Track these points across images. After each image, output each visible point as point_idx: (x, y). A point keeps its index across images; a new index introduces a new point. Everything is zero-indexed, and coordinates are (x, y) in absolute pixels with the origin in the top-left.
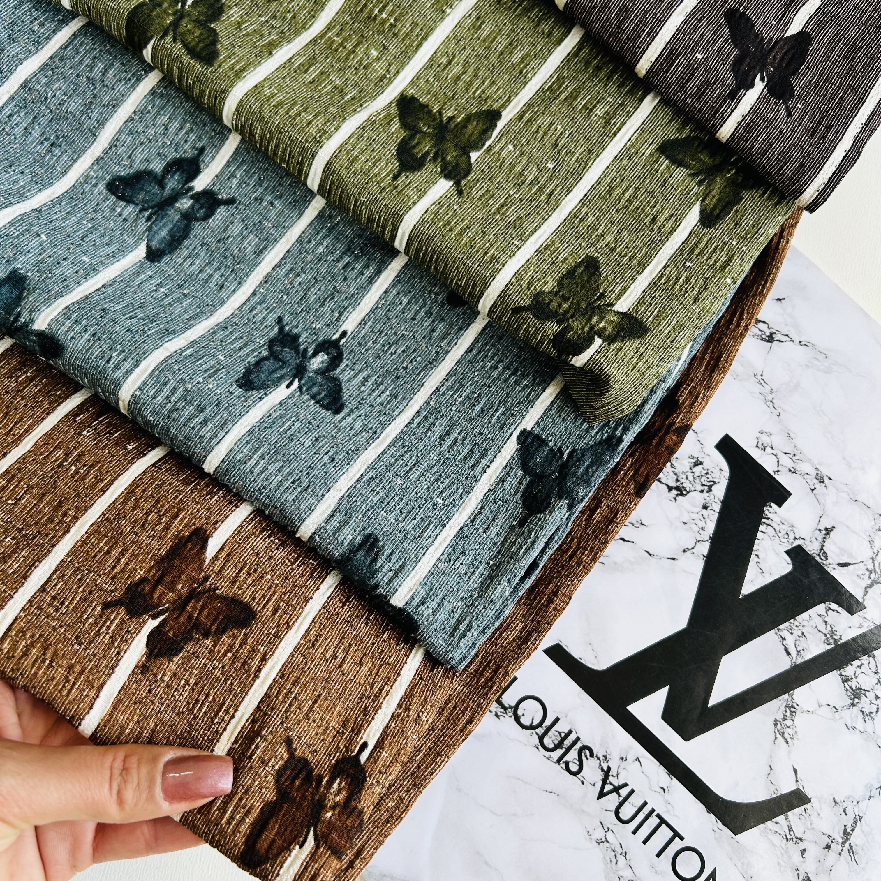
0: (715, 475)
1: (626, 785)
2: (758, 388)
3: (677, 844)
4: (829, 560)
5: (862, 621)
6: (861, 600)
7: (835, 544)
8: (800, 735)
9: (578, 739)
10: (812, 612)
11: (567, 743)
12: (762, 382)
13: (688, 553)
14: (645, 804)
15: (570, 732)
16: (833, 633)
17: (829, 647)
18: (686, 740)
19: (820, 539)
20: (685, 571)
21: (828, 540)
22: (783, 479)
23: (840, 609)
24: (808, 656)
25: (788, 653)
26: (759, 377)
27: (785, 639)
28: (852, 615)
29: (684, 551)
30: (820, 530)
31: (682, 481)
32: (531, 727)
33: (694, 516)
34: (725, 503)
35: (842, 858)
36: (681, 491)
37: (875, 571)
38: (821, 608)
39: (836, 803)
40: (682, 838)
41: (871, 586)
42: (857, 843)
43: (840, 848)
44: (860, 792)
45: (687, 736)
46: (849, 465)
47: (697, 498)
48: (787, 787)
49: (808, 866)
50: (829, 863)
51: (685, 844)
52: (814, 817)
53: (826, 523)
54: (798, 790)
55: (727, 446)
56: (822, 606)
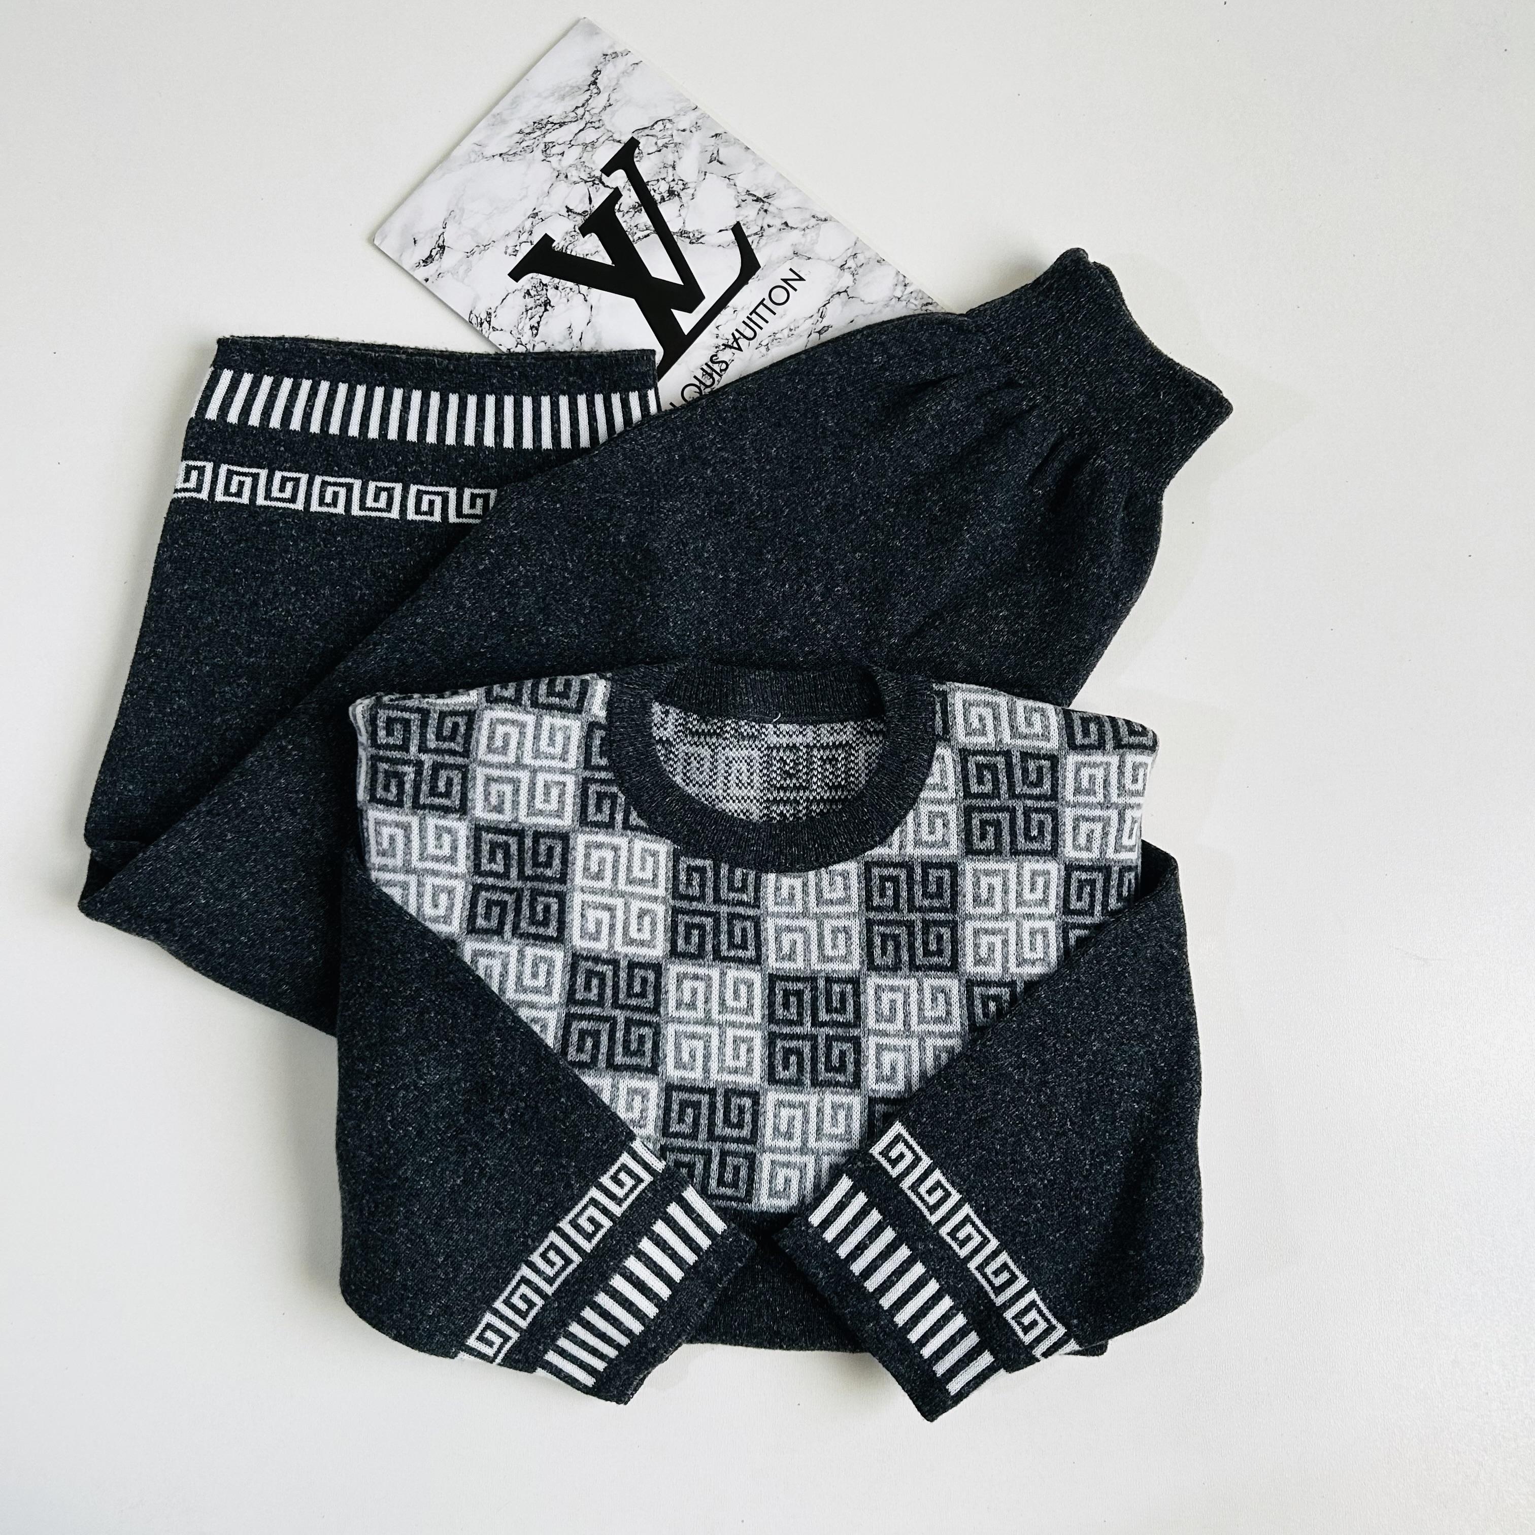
0: (536, 282)
1: (733, 334)
2: (476, 255)
3: (767, 302)
4: (588, 209)
5: (626, 189)
6: (612, 191)
7: (577, 206)
8: (699, 228)
9: (706, 364)
10: (621, 220)
11: (709, 371)
12: (472, 252)
13: (587, 298)
14: (744, 322)
15: (702, 369)
16: (634, 208)
17: (643, 210)
18: (703, 298)
19: (574, 215)
20: (599, 300)
21: (575, 210)
22: (536, 239)
24: (649, 223)
25: (648, 235)
26: (469, 254)
27: (639, 238)
28: (621, 195)
29: (586, 301)
30: (569, 215)
31: (540, 303)
33: (563, 294)
34: (553, 275)
35: (772, 202)
36: (547, 303)
37: (594, 180)
38: (619, 215)
39: (739, 206)
40: (764, 299)
41: (603, 183)
42: (763, 193)
43: (766, 204)
44: (732, 192)
46: (525, 197)
47: (551, 293)
48: (730, 236)
49: (777, 223)
50: (776, 211)
51: (767, 297)
52: (748, 219)
53: (564, 211)
54: (732, 229)
55: (516, 274)
56: (617, 214)
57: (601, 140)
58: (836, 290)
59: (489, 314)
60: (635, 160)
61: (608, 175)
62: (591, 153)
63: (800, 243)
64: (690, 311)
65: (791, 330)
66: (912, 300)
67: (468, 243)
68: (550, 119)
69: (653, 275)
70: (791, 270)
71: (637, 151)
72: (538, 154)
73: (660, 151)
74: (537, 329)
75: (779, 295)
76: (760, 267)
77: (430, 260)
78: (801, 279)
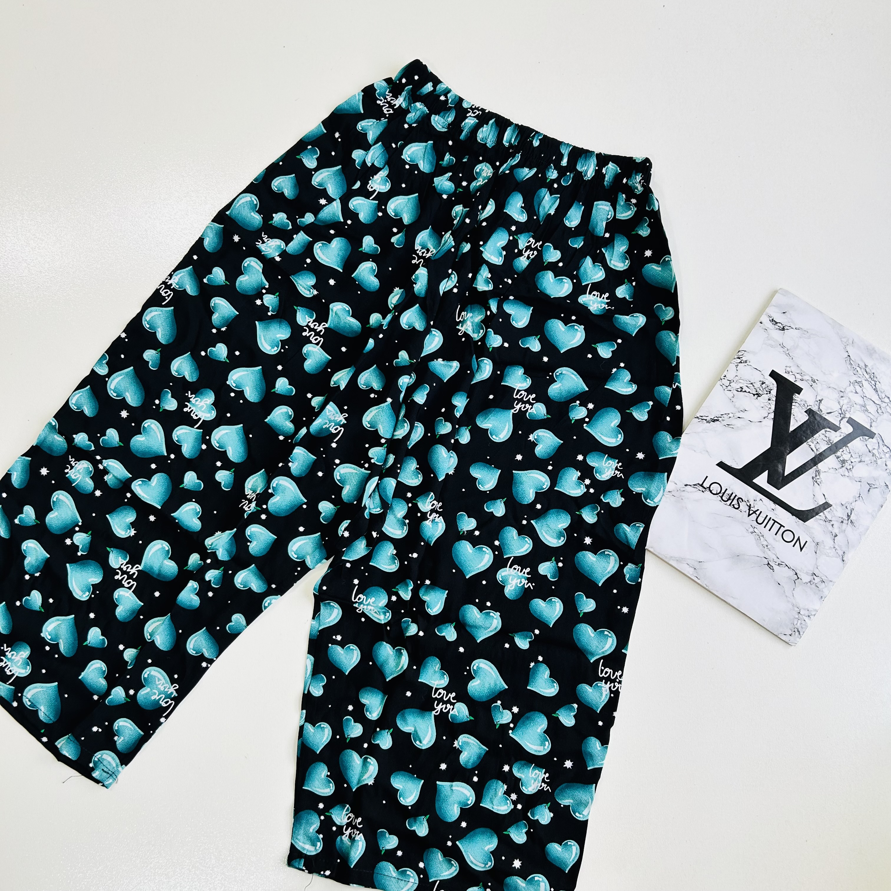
0: (771, 387)
1: (758, 510)
2: (782, 350)
3: (782, 529)
4: (823, 413)
5: (840, 434)
6: (839, 426)
7: (824, 405)
8: (823, 481)
9: (736, 496)
10: (820, 433)
11: (732, 498)
12: (783, 347)
13: (766, 419)
14: (767, 516)
15: (732, 493)
16: (829, 440)
17: (829, 446)
18: (779, 490)
19: (818, 405)
20: (766, 426)
21: (821, 405)
22: (798, 383)
23: (831, 431)
24: (821, 451)
25: (813, 451)
26: (782, 345)
27: (810, 446)
28: (836, 431)
29: (764, 418)
30: (817, 401)
31: (758, 391)
32: (717, 494)
33: (766, 404)
34: (777, 396)
35: (849, 526)
36: (758, 395)
37: (843, 414)
38: (823, 431)
40: (784, 527)
41: (842, 419)
42: (854, 518)
43: (847, 522)
44: (851, 500)
45: (778, 489)
46: (824, 374)
47: (765, 397)
48: (822, 502)
49: (836, 530)
50: (844, 528)
51: (785, 529)
52: (835, 512)
53: (819, 398)
54: (826, 502)
55: (774, 375)
56: (823, 430)
57: (870, 415)
58: (798, 572)
59: (746, 362)
60: (861, 437)
61: (847, 422)
62: (860, 410)
63: (824, 546)
64: (768, 482)
65: (767, 546)
66: (799, 621)
67: (788, 344)
68: (877, 383)
69: (788, 457)
70: (806, 542)
71: (867, 438)
72: (854, 378)
73: (870, 452)
74: (741, 391)
75: (788, 536)
76: (805, 521)
77: (774, 323)
78: (801, 549)
